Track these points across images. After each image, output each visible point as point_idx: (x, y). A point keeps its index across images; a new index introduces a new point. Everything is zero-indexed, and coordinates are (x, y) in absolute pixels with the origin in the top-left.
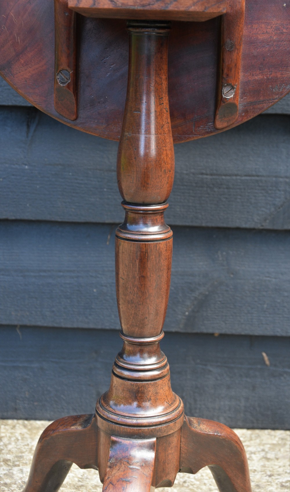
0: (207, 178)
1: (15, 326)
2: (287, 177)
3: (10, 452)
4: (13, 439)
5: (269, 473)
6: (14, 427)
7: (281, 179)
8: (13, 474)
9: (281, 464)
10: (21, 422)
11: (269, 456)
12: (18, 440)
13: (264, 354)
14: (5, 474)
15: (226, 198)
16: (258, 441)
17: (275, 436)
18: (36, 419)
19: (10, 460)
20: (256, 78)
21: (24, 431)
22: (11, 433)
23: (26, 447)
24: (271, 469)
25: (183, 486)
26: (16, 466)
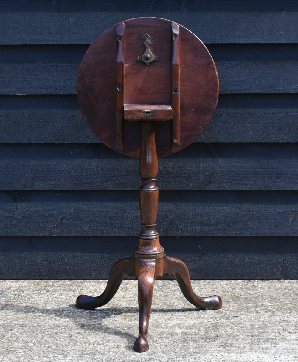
0: (170, 170)
1: (90, 236)
2: (204, 168)
3: (91, 289)
4: (91, 286)
7: (201, 169)
10: (92, 280)
11: (202, 288)
12: (93, 286)
13: (199, 245)
15: (179, 178)
16: (198, 284)
19: (92, 292)
20: (185, 134)
21: (95, 283)
22: (90, 284)
24: (202, 291)
26: (95, 293)
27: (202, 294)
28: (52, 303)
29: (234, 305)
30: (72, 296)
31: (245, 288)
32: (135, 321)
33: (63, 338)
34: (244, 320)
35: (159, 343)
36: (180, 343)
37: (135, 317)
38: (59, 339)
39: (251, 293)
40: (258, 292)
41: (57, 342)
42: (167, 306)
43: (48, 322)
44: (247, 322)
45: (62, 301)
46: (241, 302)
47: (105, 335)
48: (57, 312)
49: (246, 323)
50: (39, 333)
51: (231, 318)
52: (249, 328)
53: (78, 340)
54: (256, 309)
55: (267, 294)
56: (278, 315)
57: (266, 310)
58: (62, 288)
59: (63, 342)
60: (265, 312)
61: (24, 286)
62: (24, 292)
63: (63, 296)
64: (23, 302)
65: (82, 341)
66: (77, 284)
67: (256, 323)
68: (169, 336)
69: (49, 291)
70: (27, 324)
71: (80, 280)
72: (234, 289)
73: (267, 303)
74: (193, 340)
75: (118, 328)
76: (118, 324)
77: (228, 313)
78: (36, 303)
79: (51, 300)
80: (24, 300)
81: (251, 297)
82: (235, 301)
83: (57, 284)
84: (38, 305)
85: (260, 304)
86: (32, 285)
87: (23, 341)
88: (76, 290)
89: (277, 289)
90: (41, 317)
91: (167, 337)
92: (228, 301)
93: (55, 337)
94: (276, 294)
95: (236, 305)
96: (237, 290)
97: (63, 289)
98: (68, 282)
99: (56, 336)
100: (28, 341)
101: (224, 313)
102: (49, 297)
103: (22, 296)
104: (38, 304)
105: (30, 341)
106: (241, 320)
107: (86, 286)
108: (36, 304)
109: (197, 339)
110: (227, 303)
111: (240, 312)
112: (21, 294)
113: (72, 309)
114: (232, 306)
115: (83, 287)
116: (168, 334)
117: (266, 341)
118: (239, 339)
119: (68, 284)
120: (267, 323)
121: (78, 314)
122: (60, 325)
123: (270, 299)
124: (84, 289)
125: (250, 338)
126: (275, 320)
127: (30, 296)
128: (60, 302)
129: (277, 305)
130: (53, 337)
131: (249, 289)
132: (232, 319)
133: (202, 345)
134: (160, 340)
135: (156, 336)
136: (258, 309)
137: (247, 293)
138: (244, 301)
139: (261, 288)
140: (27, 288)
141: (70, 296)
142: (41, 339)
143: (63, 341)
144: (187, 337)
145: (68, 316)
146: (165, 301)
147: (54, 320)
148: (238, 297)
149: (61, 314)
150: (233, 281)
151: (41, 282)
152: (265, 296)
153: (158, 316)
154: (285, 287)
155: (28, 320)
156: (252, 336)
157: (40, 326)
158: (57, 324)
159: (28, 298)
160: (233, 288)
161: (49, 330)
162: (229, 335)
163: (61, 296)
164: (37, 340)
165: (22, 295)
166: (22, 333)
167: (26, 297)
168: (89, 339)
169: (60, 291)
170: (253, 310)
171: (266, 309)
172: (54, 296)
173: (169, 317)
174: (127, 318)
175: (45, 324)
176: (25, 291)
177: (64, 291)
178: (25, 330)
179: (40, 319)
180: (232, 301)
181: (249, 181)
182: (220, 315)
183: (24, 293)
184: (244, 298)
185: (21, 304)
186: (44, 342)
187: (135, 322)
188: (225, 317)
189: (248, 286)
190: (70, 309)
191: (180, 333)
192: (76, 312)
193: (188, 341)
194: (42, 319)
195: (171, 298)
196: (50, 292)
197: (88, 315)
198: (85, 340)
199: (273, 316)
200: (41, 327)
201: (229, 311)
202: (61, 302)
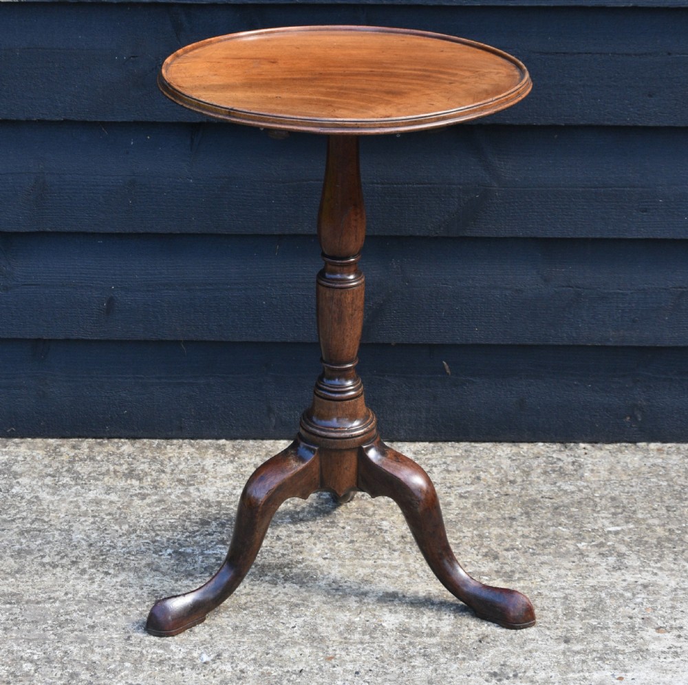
0: (378, 187)
2: (460, 184)
4: (182, 459)
5: (448, 485)
6: (180, 447)
7: (454, 186)
8: (190, 493)
9: (462, 476)
10: (186, 441)
11: (450, 468)
12: (188, 460)
13: (444, 362)
14: (182, 493)
15: (398, 207)
16: (440, 454)
17: (459, 448)
18: (202, 438)
19: (184, 480)
21: (192, 450)
22: (179, 453)
23: (198, 467)
24: (451, 481)
25: (361, 499)
26: (191, 485)
27: (449, 491)
28: (86, 521)
29: (526, 531)
30: (136, 495)
31: (554, 471)
32: (285, 585)
33: (107, 647)
34: (550, 582)
35: (343, 662)
36: (392, 666)
37: (286, 569)
38: (97, 650)
39: (567, 488)
40: (585, 484)
41: (94, 659)
42: (365, 532)
43: (74, 586)
44: (556, 591)
45: (110, 514)
46: (542, 518)
47: (211, 635)
48: (98, 553)
49: (554, 594)
50: (49, 628)
51: (517, 576)
52: (560, 611)
53: (144, 652)
54: (579, 545)
55: (606, 492)
56: (632, 566)
57: (603, 550)
58: (112, 468)
59: (107, 658)
60: (600, 554)
61: (19, 459)
62: (20, 480)
63: (113, 497)
64: (16, 514)
65: (155, 656)
66: (148, 453)
67: (578, 594)
68: (367, 637)
69: (79, 478)
70: (23, 596)
71: (156, 438)
72: (528, 474)
73: (606, 522)
74: (424, 655)
75: (245, 609)
76: (243, 597)
77: (510, 557)
78: (47, 519)
79: (84, 508)
80: (18, 507)
81: (566, 500)
82: (527, 513)
83: (100, 453)
84: (51, 525)
85: (589, 527)
86: (39, 454)
87: (10, 656)
88: (146, 474)
89: (630, 473)
90: (59, 569)
91: (362, 643)
92: (512, 515)
93: (90, 642)
94: (628, 493)
95: (532, 529)
96: (534, 477)
97: (115, 472)
98: (126, 447)
99: (90, 636)
100: (23, 654)
101: (501, 560)
102: (80, 499)
103: (13, 496)
104: (52, 523)
105: (27, 655)
106: (542, 583)
107: (170, 458)
108: (47, 522)
109: (433, 650)
110: (509, 522)
111: (539, 554)
112: (12, 487)
113: (133, 542)
114: (520, 533)
115: (162, 464)
116: (364, 633)
117: (600, 659)
118: (536, 651)
119: (126, 453)
120: (603, 595)
121: (148, 560)
122: (101, 597)
123: (613, 510)
124: (163, 472)
125: (563, 646)
126: (625, 584)
127: (32, 495)
128: (104, 516)
129: (630, 529)
130: (84, 640)
131: (562, 473)
132: (519, 579)
133: (445, 672)
134: (343, 653)
135: (334, 638)
136: (582, 545)
137: (559, 487)
138: (549, 515)
139: (592, 471)
140: (28, 466)
141: (131, 496)
142: (54, 650)
143: (108, 656)
144: (410, 643)
145: (122, 565)
146: (359, 516)
147: (89, 579)
148: (535, 501)
149: (105, 559)
150: (525, 447)
151: (61, 445)
152: (601, 497)
153: (340, 569)
154: (649, 467)
155: (25, 578)
156: (567, 641)
157: (55, 600)
158: (96, 594)
159: (30, 502)
160: (524, 471)
161: (75, 615)
162: (512, 638)
163: (109, 494)
164: (44, 653)
165: (14, 491)
166: (8, 627)
167: (22, 498)
168: (172, 651)
169: (106, 479)
170: (572, 548)
171: (601, 545)
172: (91, 495)
173: (367, 571)
174: (266, 575)
175: (66, 594)
176: (21, 475)
177: (117, 477)
178: (16, 616)
179: (54, 574)
180: (522, 515)
181: (571, 215)
182: (491, 564)
183: (18, 482)
184: (549, 505)
185: (9, 521)
186: (62, 658)
187: (284, 587)
188: (503, 571)
189: (561, 464)
190: (129, 541)
191: (391, 627)
192: (143, 552)
193: (411, 657)
194: (60, 577)
195: (374, 505)
196: (82, 480)
197: (172, 562)
198: (161, 651)
199: (620, 569)
200: (57, 604)
201: (512, 552)
202: (107, 515)
